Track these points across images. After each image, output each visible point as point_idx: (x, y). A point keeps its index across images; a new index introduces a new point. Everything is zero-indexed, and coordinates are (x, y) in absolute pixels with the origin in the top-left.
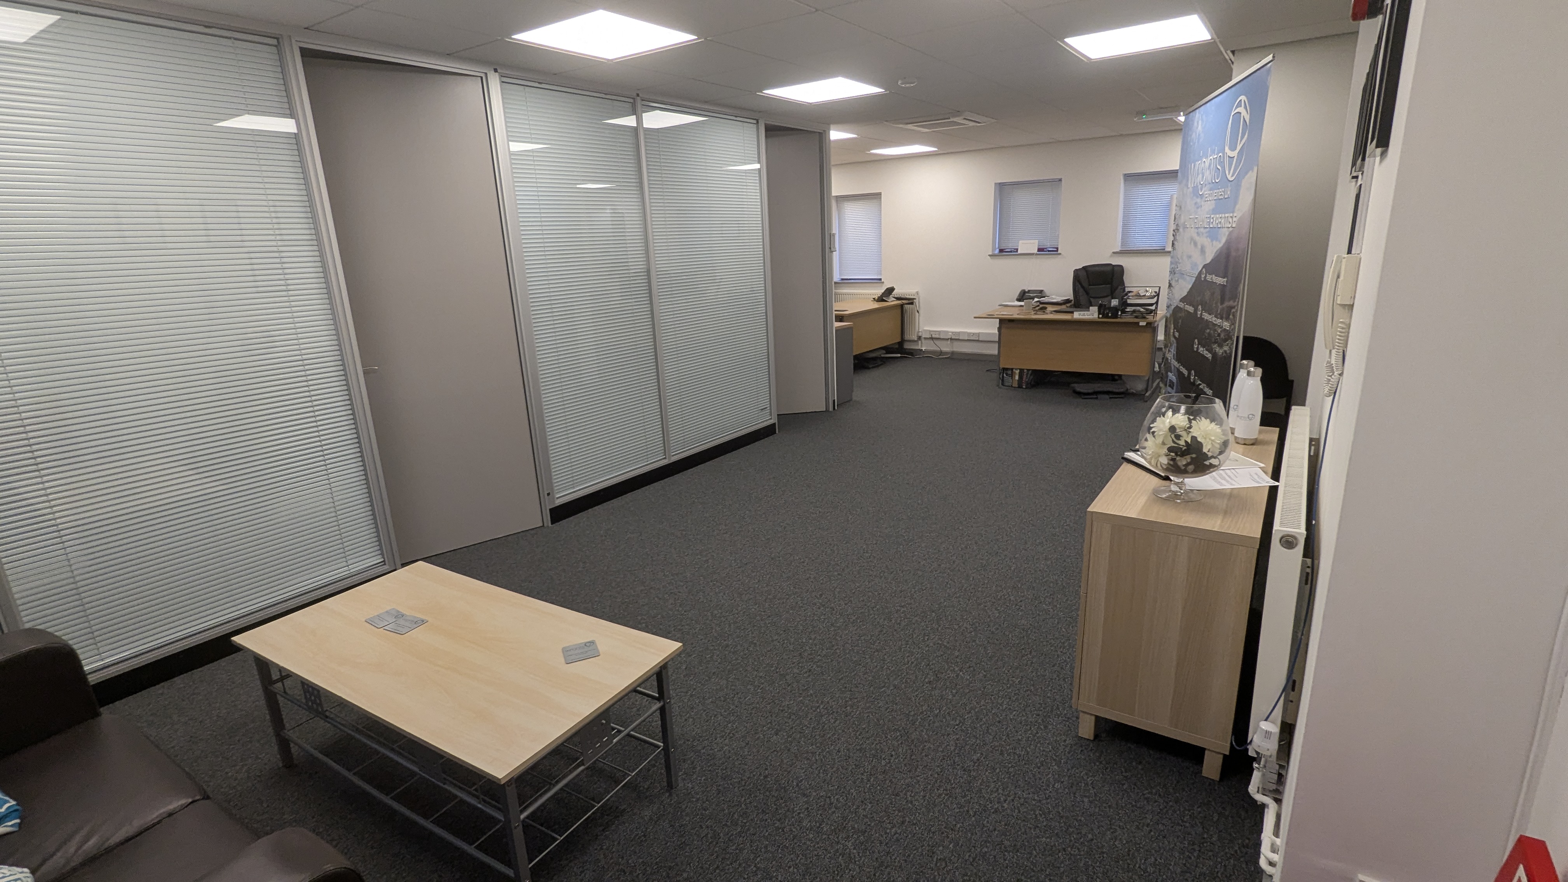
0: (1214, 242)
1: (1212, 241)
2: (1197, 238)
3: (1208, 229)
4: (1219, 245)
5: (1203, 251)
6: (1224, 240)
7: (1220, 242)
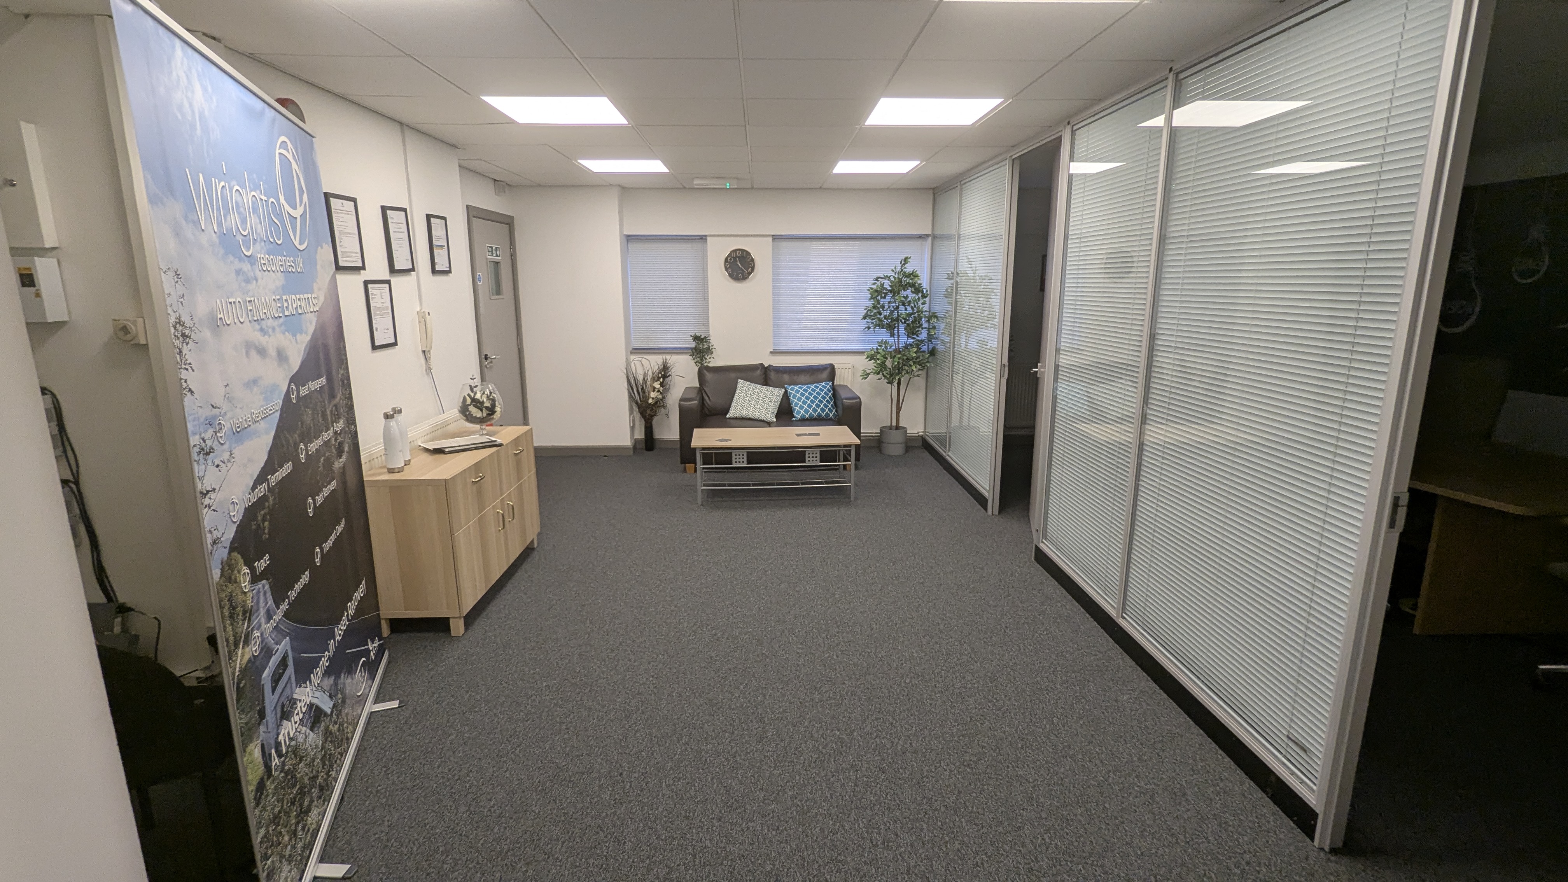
0: (298, 336)
1: (294, 335)
2: (263, 340)
3: (281, 320)
4: (305, 339)
5: (281, 356)
6: (311, 329)
7: (306, 333)
